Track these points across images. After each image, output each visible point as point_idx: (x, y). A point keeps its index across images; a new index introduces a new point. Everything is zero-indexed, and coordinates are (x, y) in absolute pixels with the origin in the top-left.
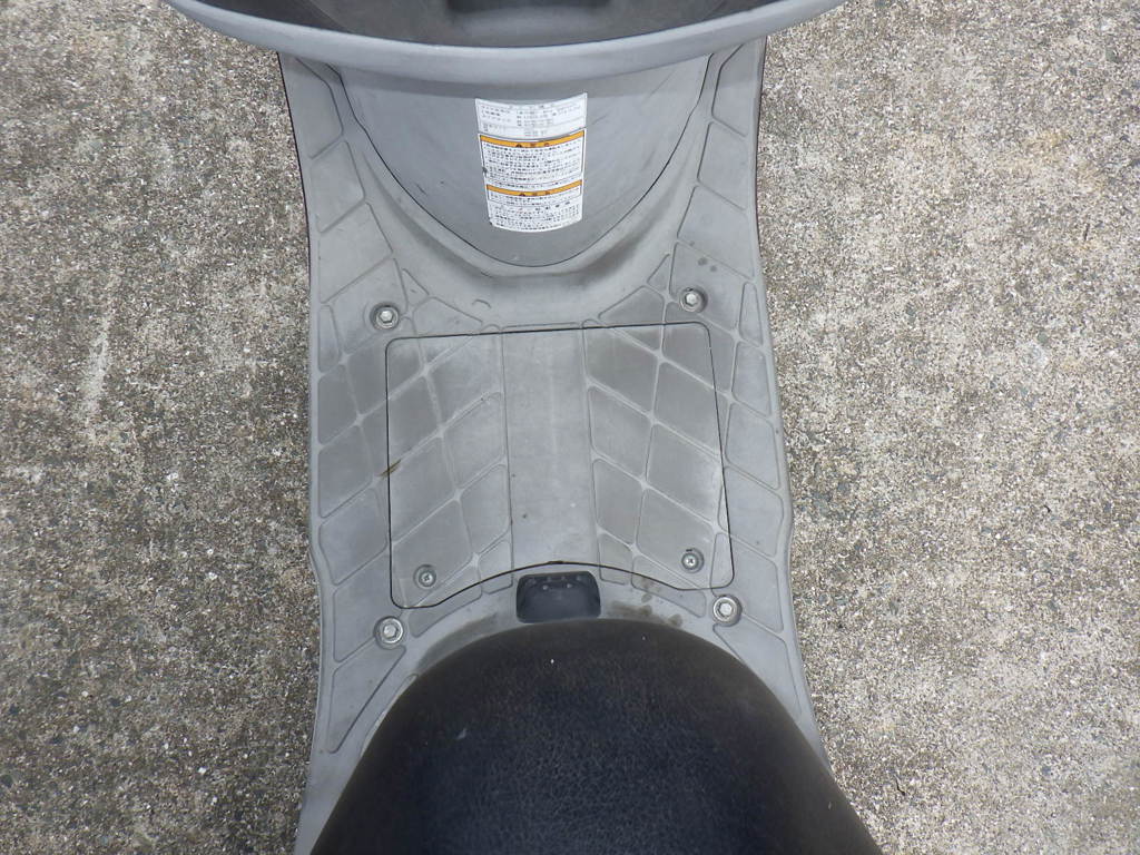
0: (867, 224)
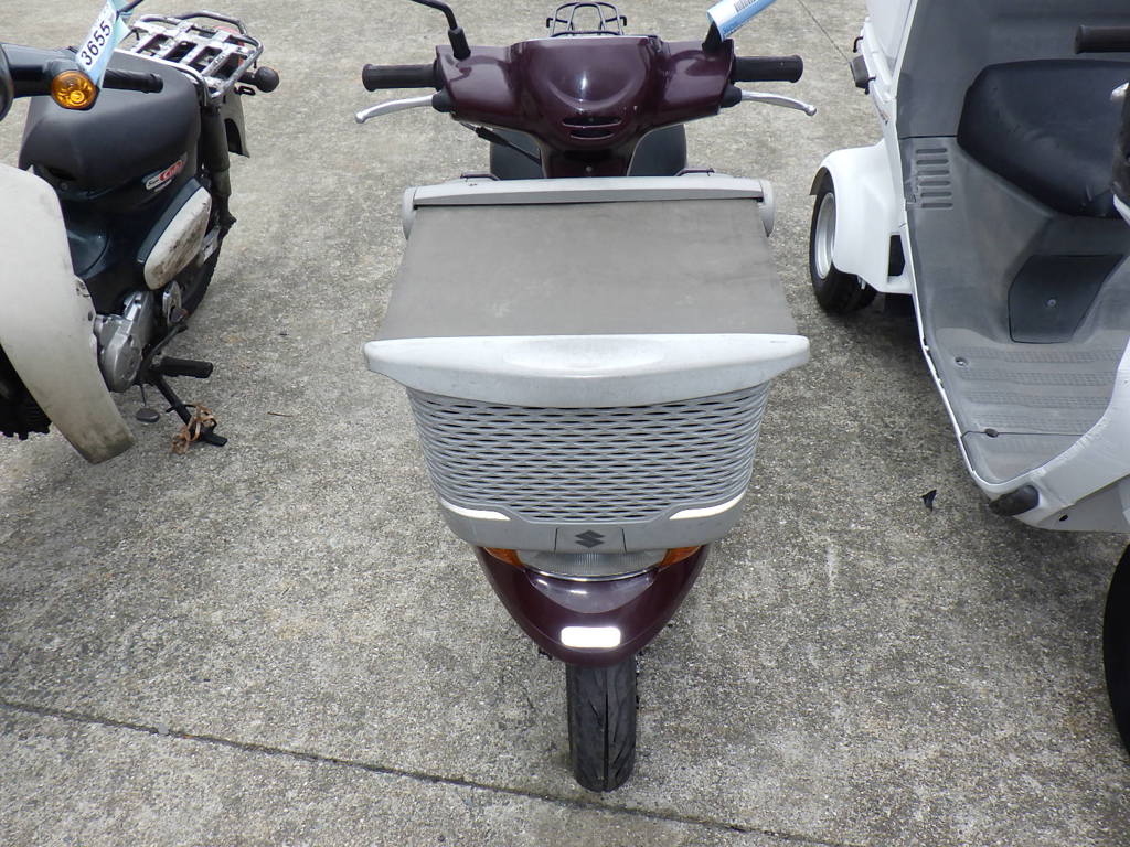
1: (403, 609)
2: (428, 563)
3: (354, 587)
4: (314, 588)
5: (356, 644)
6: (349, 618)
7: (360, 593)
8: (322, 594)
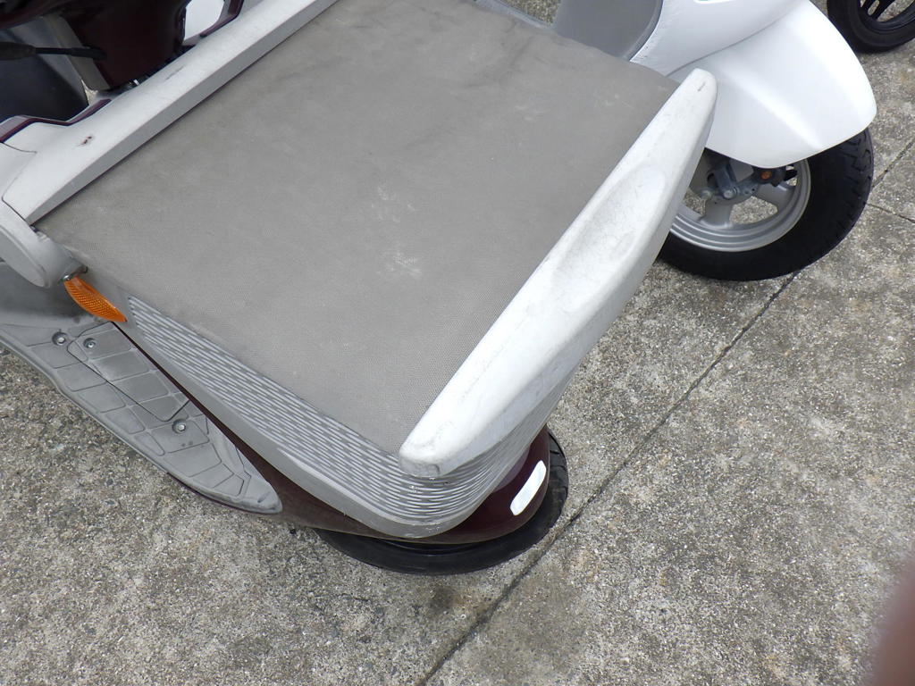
0: (152, 648)
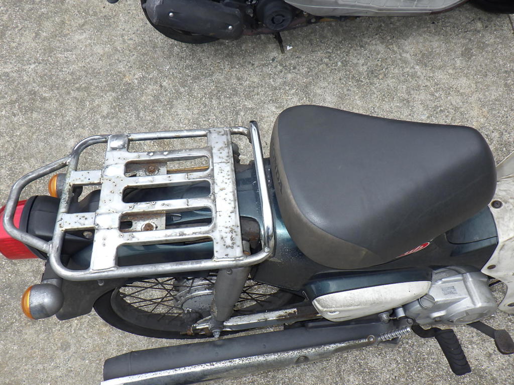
1: (450, 74)
2: (419, 73)
3: (447, 97)
4: (455, 114)
5: (476, 86)
6: (465, 93)
7: (449, 94)
8: (456, 109)
